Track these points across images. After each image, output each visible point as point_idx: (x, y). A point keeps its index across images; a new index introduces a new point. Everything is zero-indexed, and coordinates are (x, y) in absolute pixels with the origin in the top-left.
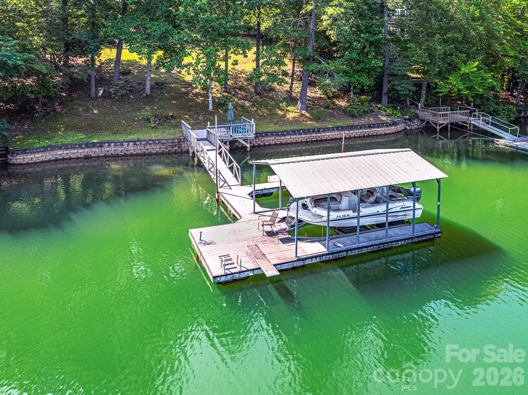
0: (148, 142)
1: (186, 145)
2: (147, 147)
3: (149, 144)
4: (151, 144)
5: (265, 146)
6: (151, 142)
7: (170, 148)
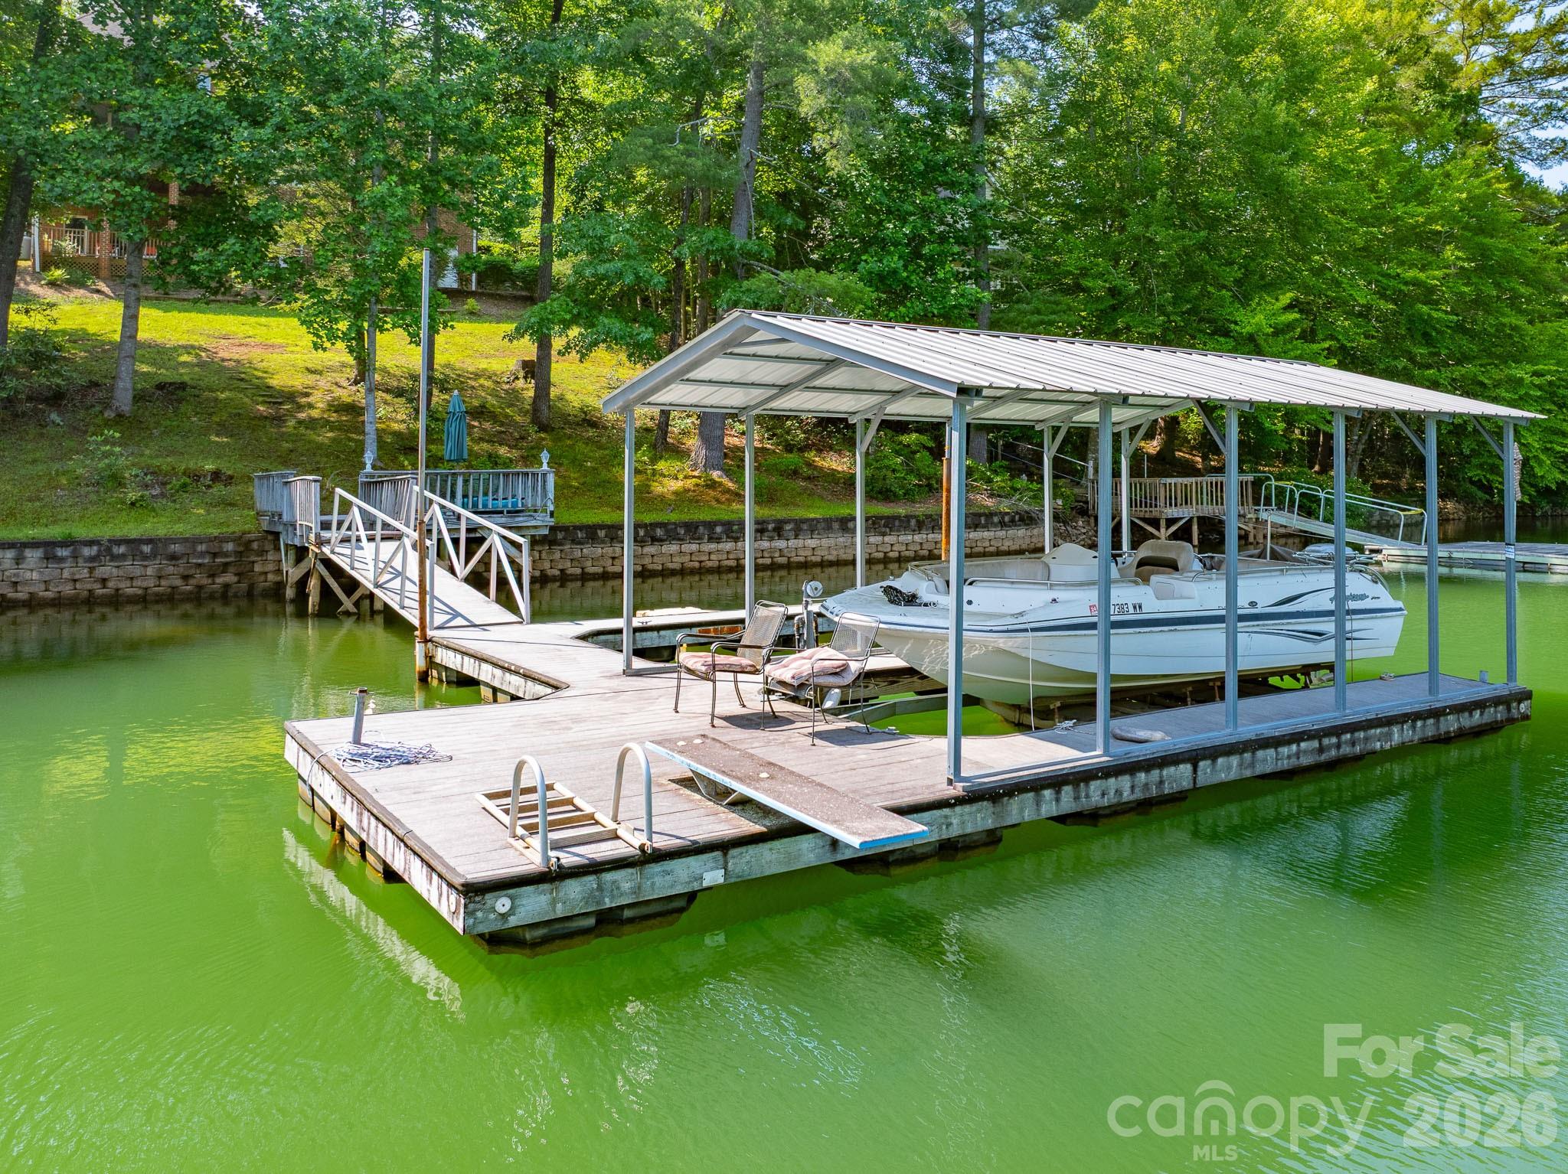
0: (107, 550)
1: (271, 567)
2: (103, 571)
3: (114, 558)
4: (123, 557)
5: (585, 577)
6: (122, 549)
7: (201, 579)
